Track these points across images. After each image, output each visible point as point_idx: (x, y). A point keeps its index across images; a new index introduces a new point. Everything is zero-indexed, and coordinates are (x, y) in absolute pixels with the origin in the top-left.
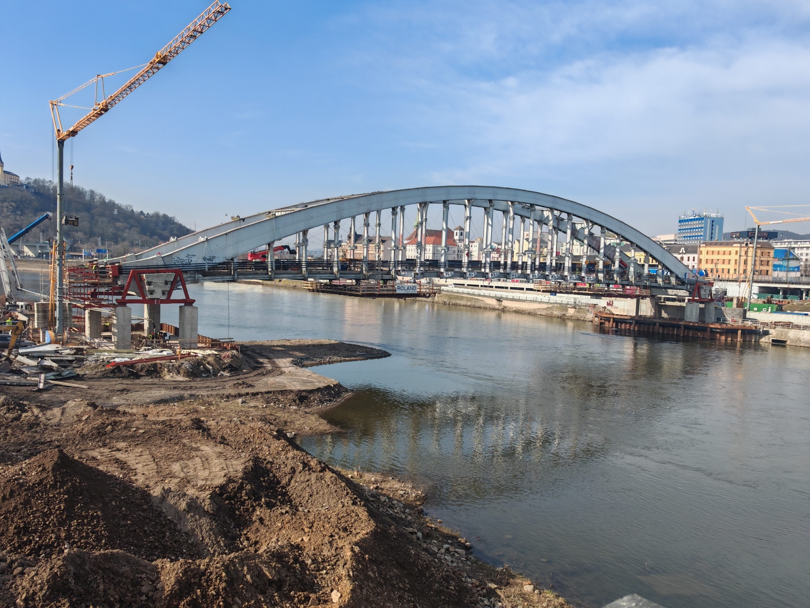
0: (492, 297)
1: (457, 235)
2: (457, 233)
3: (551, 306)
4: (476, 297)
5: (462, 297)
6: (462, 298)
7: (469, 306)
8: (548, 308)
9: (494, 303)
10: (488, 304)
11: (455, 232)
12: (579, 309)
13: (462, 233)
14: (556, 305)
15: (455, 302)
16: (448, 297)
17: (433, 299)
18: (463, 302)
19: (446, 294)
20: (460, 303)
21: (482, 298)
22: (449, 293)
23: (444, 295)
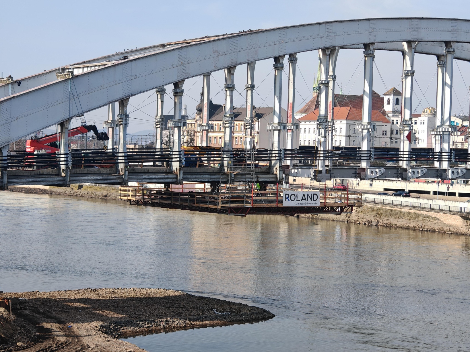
0: (454, 213)
1: (389, 103)
2: (389, 100)
4: (425, 213)
5: (401, 212)
6: (400, 215)
7: (414, 229)
9: (457, 222)
10: (446, 225)
11: (386, 98)
13: (397, 100)
15: (387, 222)
16: (375, 212)
17: (349, 217)
18: (401, 222)
19: (371, 208)
20: (396, 223)
21: (436, 213)
22: (376, 206)
23: (368, 209)
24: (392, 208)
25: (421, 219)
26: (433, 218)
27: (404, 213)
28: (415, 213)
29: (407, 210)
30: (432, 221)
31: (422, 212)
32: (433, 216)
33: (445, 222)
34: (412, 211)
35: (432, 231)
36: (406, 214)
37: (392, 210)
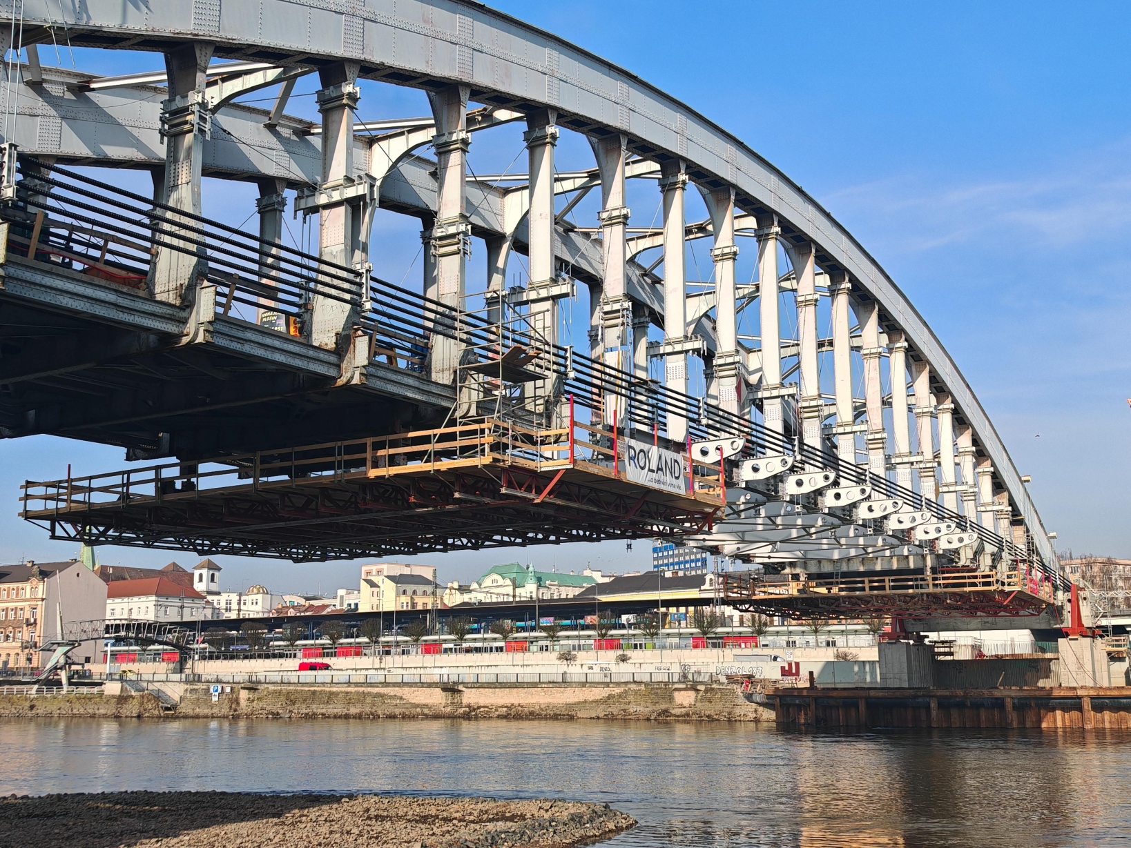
0: (430, 685)
1: (201, 580)
2: (201, 575)
3: (617, 690)
4: (375, 690)
5: (331, 693)
6: (331, 697)
7: (359, 717)
8: (609, 697)
9: (437, 698)
10: (417, 706)
11: (197, 573)
12: (706, 691)
13: (213, 575)
14: (633, 686)
15: (307, 711)
16: (282, 698)
17: (235, 710)
18: (332, 709)
19: (275, 692)
20: (324, 711)
21: (397, 689)
22: (284, 688)
23: (269, 693)
24: (315, 688)
25: (369, 700)
26: (391, 697)
27: (336, 694)
28: (357, 693)
29: (341, 689)
30: (389, 701)
31: (369, 689)
32: (392, 694)
33: (413, 702)
34: (352, 689)
35: (392, 717)
36: (341, 695)
37: (315, 691)
